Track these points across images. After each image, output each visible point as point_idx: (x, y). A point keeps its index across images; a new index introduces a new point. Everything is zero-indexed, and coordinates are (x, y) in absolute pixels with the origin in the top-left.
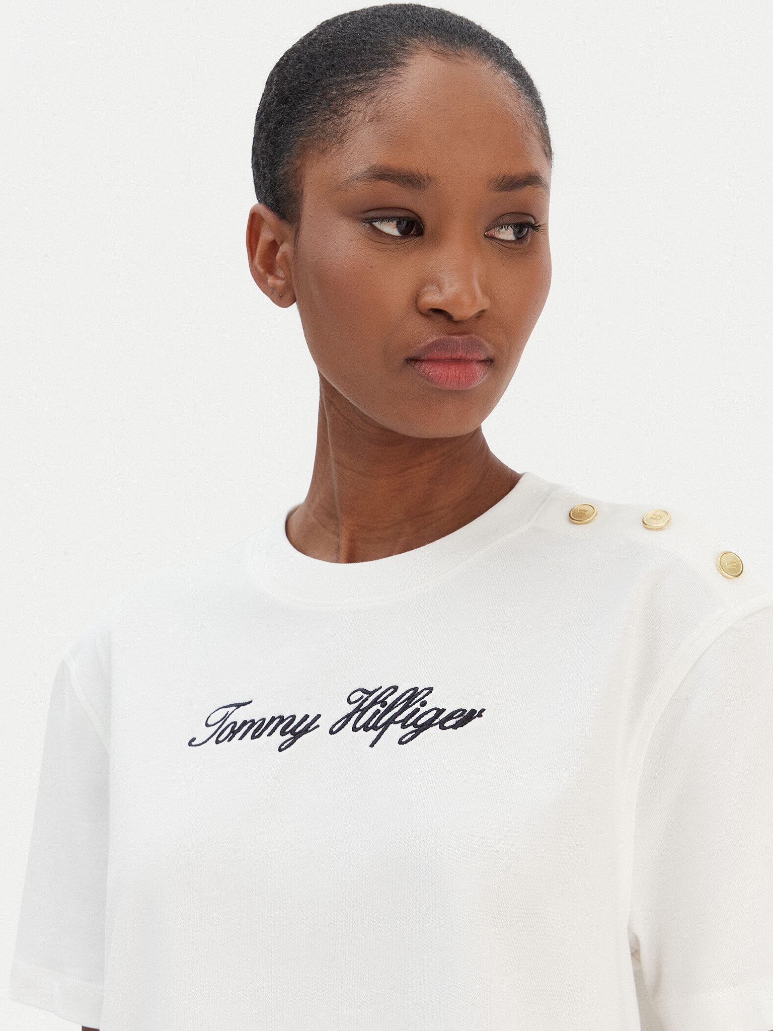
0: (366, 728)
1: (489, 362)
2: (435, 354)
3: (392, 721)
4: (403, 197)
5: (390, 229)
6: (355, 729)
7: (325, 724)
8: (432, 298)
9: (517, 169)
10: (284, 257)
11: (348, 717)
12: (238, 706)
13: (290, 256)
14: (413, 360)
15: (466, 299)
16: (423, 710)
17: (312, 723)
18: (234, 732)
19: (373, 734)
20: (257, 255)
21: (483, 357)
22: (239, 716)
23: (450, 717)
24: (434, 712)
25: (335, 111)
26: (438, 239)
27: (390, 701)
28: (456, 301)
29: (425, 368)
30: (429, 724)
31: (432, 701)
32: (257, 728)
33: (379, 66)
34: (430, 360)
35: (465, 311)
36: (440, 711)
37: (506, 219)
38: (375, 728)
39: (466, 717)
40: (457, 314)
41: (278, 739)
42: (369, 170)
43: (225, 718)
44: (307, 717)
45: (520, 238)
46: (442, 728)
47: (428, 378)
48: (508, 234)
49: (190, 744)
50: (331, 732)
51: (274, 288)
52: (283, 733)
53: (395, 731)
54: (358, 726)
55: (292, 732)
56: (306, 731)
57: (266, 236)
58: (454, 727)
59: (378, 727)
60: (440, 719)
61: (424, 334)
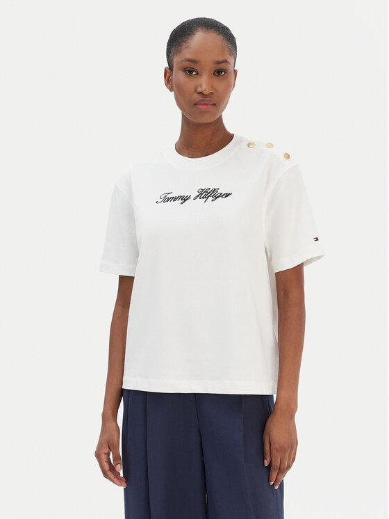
0: (203, 198)
1: (214, 105)
2: (201, 103)
3: (209, 196)
4: (192, 65)
6: (200, 198)
7: (192, 197)
8: (199, 90)
9: (222, 59)
10: (171, 80)
11: (198, 196)
12: (169, 194)
14: (196, 104)
15: (207, 89)
16: (217, 193)
17: (189, 197)
18: (168, 200)
19: (205, 199)
20: (166, 79)
21: (212, 103)
22: (169, 196)
23: (224, 195)
24: (220, 194)
26: (201, 75)
27: (209, 191)
28: (205, 90)
29: (198, 106)
30: (219, 197)
31: (219, 191)
32: (175, 199)
34: (199, 104)
35: (207, 92)
39: (228, 195)
40: (205, 93)
41: (180, 201)
43: (165, 197)
44: (187, 196)
46: (222, 197)
47: (199, 109)
49: (157, 203)
50: (194, 199)
51: (169, 87)
52: (182, 200)
53: (210, 198)
55: (184, 199)
56: (188, 199)
57: (168, 74)
58: (225, 197)
59: (206, 197)
60: (222, 195)
61: (197, 97)
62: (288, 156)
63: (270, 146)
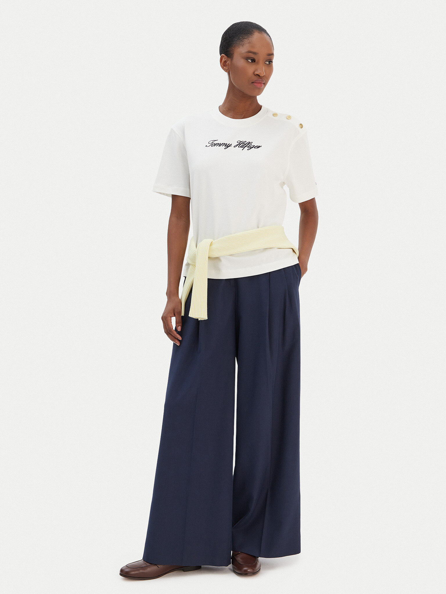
0: (241, 147)
1: (264, 84)
2: (257, 82)
3: (246, 146)
4: (253, 56)
5: (250, 61)
6: (239, 147)
7: (233, 145)
8: (256, 73)
9: (270, 53)
10: (228, 64)
11: (237, 145)
12: (215, 141)
13: (229, 64)
14: (253, 83)
15: (262, 73)
16: (251, 145)
17: (230, 145)
18: (215, 145)
19: (243, 148)
20: (222, 63)
21: (263, 83)
22: (216, 142)
23: (256, 147)
24: (253, 146)
25: (241, 41)
26: (258, 63)
27: (245, 143)
30: (252, 147)
32: (220, 145)
33: (249, 34)
34: (256, 83)
36: (254, 146)
37: (268, 60)
38: (243, 147)
39: (259, 147)
40: (261, 75)
42: (248, 51)
43: (213, 142)
44: (229, 144)
45: (269, 64)
46: (255, 148)
47: (255, 85)
48: (268, 63)
49: (206, 146)
50: (234, 147)
51: (225, 69)
52: (225, 146)
53: (246, 148)
54: (239, 146)
55: (227, 146)
56: (229, 146)
58: (257, 148)
60: (254, 147)
61: (255, 78)
62: (301, 126)
63: (289, 118)
